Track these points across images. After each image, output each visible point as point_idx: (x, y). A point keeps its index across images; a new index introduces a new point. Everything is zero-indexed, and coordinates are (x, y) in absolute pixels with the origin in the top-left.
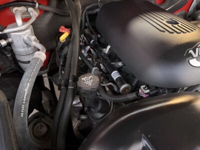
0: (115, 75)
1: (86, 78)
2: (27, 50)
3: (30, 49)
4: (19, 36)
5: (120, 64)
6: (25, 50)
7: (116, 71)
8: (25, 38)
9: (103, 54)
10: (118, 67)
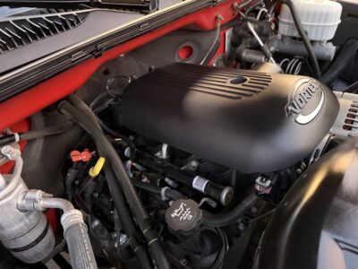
0: (199, 184)
1: (176, 211)
2: (27, 221)
3: (31, 217)
4: (8, 204)
5: (194, 164)
6: (26, 224)
7: (197, 177)
8: (20, 202)
9: (159, 162)
10: (194, 169)
